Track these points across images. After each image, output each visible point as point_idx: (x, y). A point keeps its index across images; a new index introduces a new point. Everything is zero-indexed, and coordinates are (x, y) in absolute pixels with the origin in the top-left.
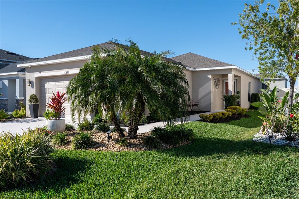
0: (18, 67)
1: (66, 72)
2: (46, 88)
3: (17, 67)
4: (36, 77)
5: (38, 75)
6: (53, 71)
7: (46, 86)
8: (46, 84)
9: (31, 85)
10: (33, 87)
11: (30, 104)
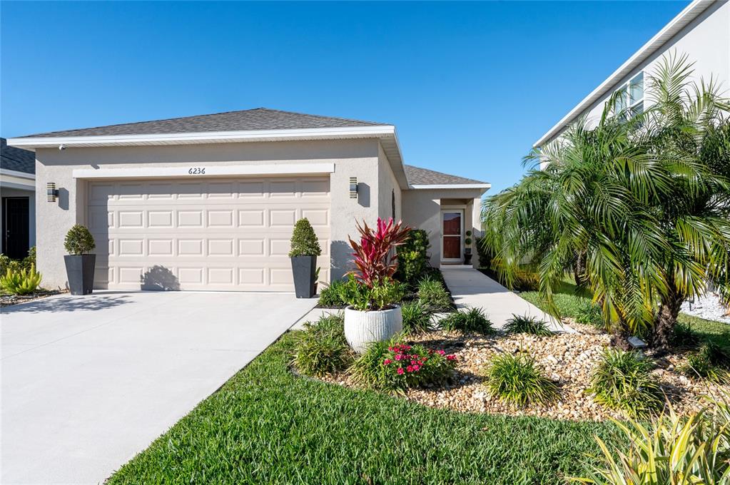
0: (10, 147)
1: (193, 171)
2: (108, 210)
3: (8, 144)
4: (77, 179)
5: (87, 172)
6: (145, 164)
7: (108, 204)
8: (109, 200)
9: (57, 199)
10: (64, 205)
11: (68, 254)
